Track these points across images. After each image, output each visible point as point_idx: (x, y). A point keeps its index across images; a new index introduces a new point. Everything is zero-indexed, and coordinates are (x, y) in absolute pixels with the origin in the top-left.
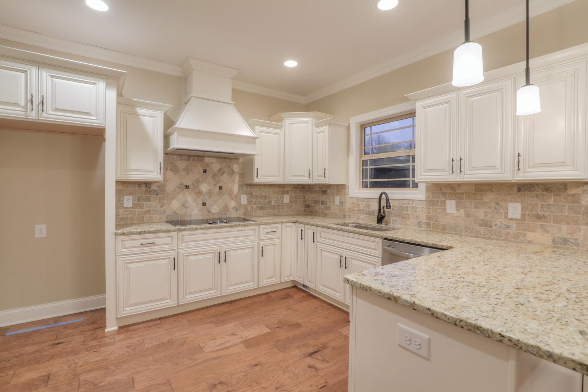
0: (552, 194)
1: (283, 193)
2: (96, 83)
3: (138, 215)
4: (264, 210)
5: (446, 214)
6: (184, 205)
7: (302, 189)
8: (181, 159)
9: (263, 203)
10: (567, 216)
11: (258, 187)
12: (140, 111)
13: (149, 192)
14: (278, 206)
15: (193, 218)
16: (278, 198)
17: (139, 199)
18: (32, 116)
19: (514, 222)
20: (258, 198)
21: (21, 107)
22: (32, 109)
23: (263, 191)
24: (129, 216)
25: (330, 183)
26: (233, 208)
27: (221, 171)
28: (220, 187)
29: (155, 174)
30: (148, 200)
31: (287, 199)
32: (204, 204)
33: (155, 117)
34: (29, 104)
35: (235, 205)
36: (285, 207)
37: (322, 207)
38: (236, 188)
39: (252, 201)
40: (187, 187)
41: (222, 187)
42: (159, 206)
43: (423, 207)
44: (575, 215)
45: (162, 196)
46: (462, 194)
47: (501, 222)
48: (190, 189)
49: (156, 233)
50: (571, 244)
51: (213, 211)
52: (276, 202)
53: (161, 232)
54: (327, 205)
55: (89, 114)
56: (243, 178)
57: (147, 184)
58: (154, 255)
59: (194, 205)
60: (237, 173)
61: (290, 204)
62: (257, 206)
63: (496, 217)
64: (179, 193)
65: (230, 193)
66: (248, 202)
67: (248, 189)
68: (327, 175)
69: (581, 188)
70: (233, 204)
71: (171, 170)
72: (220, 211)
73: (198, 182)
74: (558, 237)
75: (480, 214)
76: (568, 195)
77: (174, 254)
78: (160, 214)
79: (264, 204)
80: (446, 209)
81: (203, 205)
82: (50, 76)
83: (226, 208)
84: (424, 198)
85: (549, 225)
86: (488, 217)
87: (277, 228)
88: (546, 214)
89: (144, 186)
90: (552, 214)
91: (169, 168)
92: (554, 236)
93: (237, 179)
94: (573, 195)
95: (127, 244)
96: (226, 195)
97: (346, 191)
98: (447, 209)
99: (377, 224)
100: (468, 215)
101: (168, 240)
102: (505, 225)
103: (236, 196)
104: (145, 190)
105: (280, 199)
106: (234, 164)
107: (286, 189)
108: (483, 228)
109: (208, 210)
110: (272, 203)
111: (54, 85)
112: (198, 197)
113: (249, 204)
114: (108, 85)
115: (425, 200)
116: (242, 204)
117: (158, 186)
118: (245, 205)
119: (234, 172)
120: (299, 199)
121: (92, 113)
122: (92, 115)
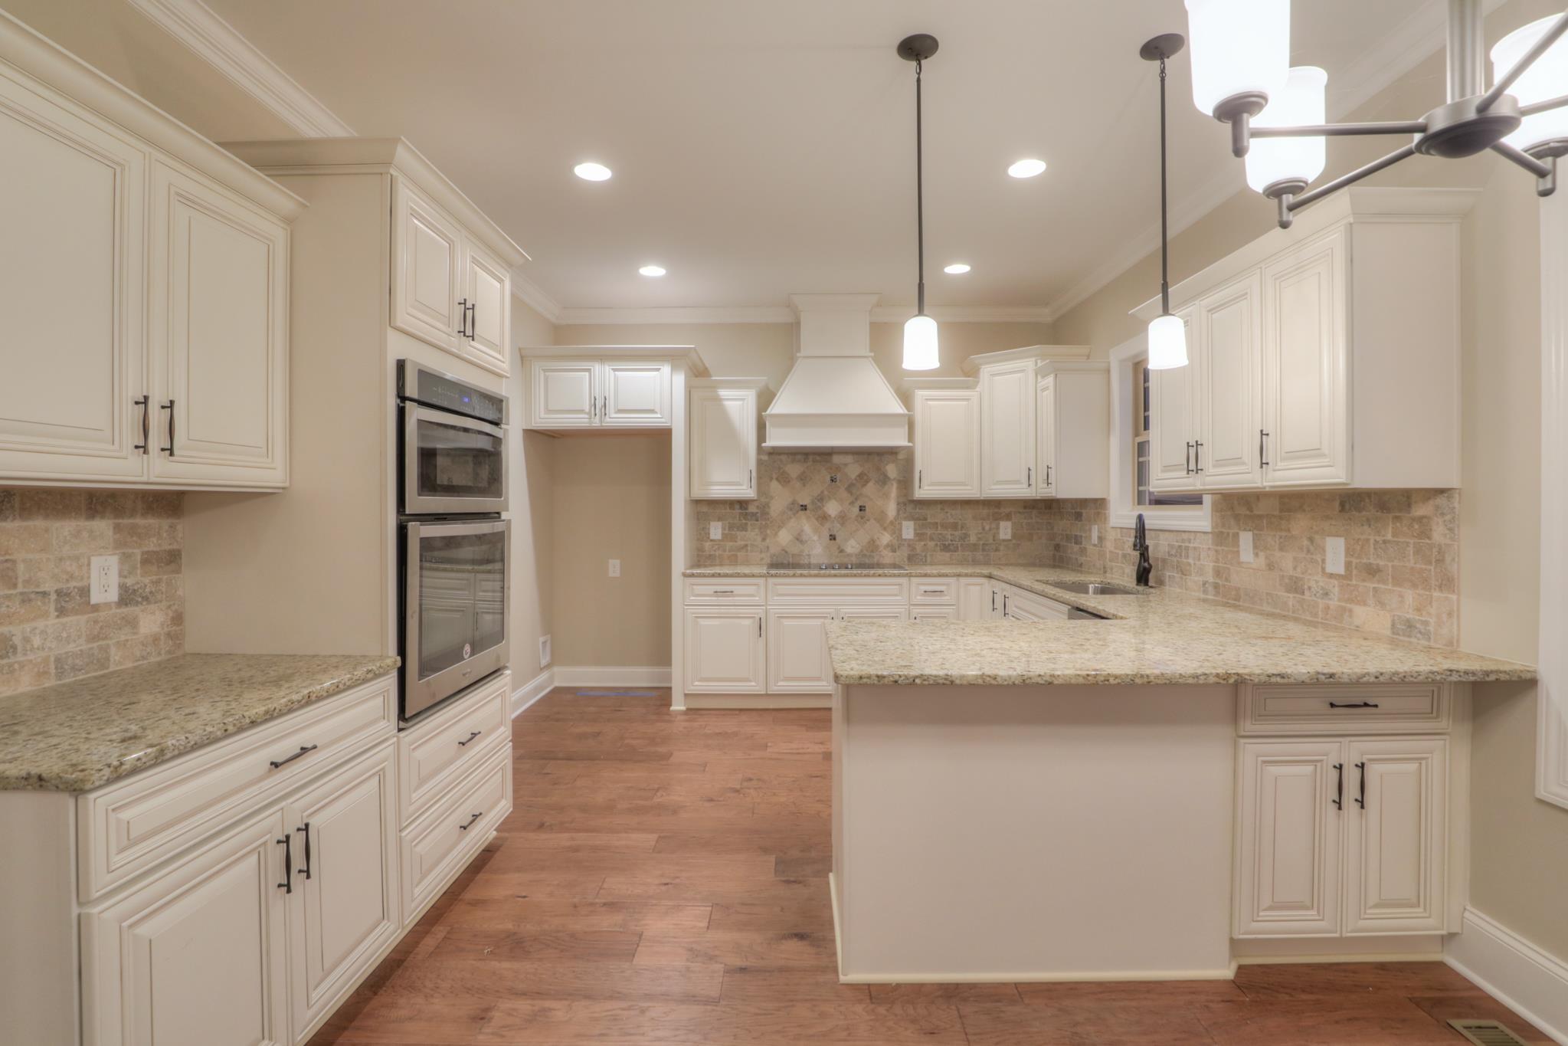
0: (1391, 516)
1: (997, 518)
2: (660, 369)
3: (729, 551)
4: (952, 551)
5: (1240, 563)
6: (799, 539)
7: (1046, 508)
8: (793, 461)
9: (950, 537)
10: (1412, 568)
11: (939, 506)
12: (723, 393)
13: (746, 516)
14: (983, 544)
15: (813, 561)
16: (983, 529)
17: (731, 528)
18: (596, 423)
19: (1336, 582)
20: (939, 528)
21: (585, 413)
22: (596, 415)
23: (949, 514)
24: (717, 553)
25: (1059, 496)
26: (887, 546)
27: (863, 479)
28: (860, 507)
29: (744, 487)
30: (744, 528)
31: (1005, 530)
32: (833, 538)
33: (743, 400)
34: (593, 408)
35: (891, 541)
36: (1002, 548)
37: (1076, 548)
38: (891, 509)
39: (927, 534)
40: (804, 508)
41: (865, 507)
42: (759, 539)
43: (1209, 549)
44: (1424, 567)
45: (764, 523)
46: (1260, 517)
47: (1317, 582)
48: (808, 511)
49: (736, 577)
50: (1419, 635)
51: (849, 550)
52: (980, 536)
53: (741, 577)
54: (1081, 544)
55: (652, 411)
56: (905, 489)
57: (742, 504)
58: (733, 610)
59: (815, 538)
60: (894, 479)
61: (1014, 541)
62: (937, 545)
63: (1309, 571)
64: (791, 518)
65: (881, 518)
66: (916, 534)
67: (918, 510)
68: (1052, 479)
69: (1431, 502)
70: (886, 538)
71: (777, 479)
72: (862, 551)
73: (821, 499)
74: (1400, 617)
75: (1287, 561)
76: (1413, 519)
77: (760, 612)
78: (761, 552)
79: (952, 541)
80: (1238, 552)
81: (831, 539)
82: (613, 369)
83: (872, 546)
84: (1209, 529)
85: (1386, 589)
86: (1299, 570)
87: (948, 585)
88: (1381, 563)
89: (737, 506)
90: (1390, 564)
91: (775, 476)
92: (1394, 616)
93: (894, 491)
94: (1420, 519)
95: (698, 589)
96: (872, 521)
97: (1107, 512)
98: (1241, 553)
99: (1137, 585)
100: (1271, 566)
101: (751, 590)
102: (1323, 588)
103: (892, 523)
104: (740, 513)
105: (990, 529)
106: (887, 464)
107: (1004, 510)
108: (1291, 595)
109: (839, 548)
110: (971, 539)
111: (616, 379)
112: (822, 525)
113: (920, 540)
114: (674, 368)
115: (1211, 533)
116: (905, 540)
117: (758, 507)
118: (910, 540)
119: (889, 478)
120: (1039, 531)
121: (656, 410)
122: (656, 413)
